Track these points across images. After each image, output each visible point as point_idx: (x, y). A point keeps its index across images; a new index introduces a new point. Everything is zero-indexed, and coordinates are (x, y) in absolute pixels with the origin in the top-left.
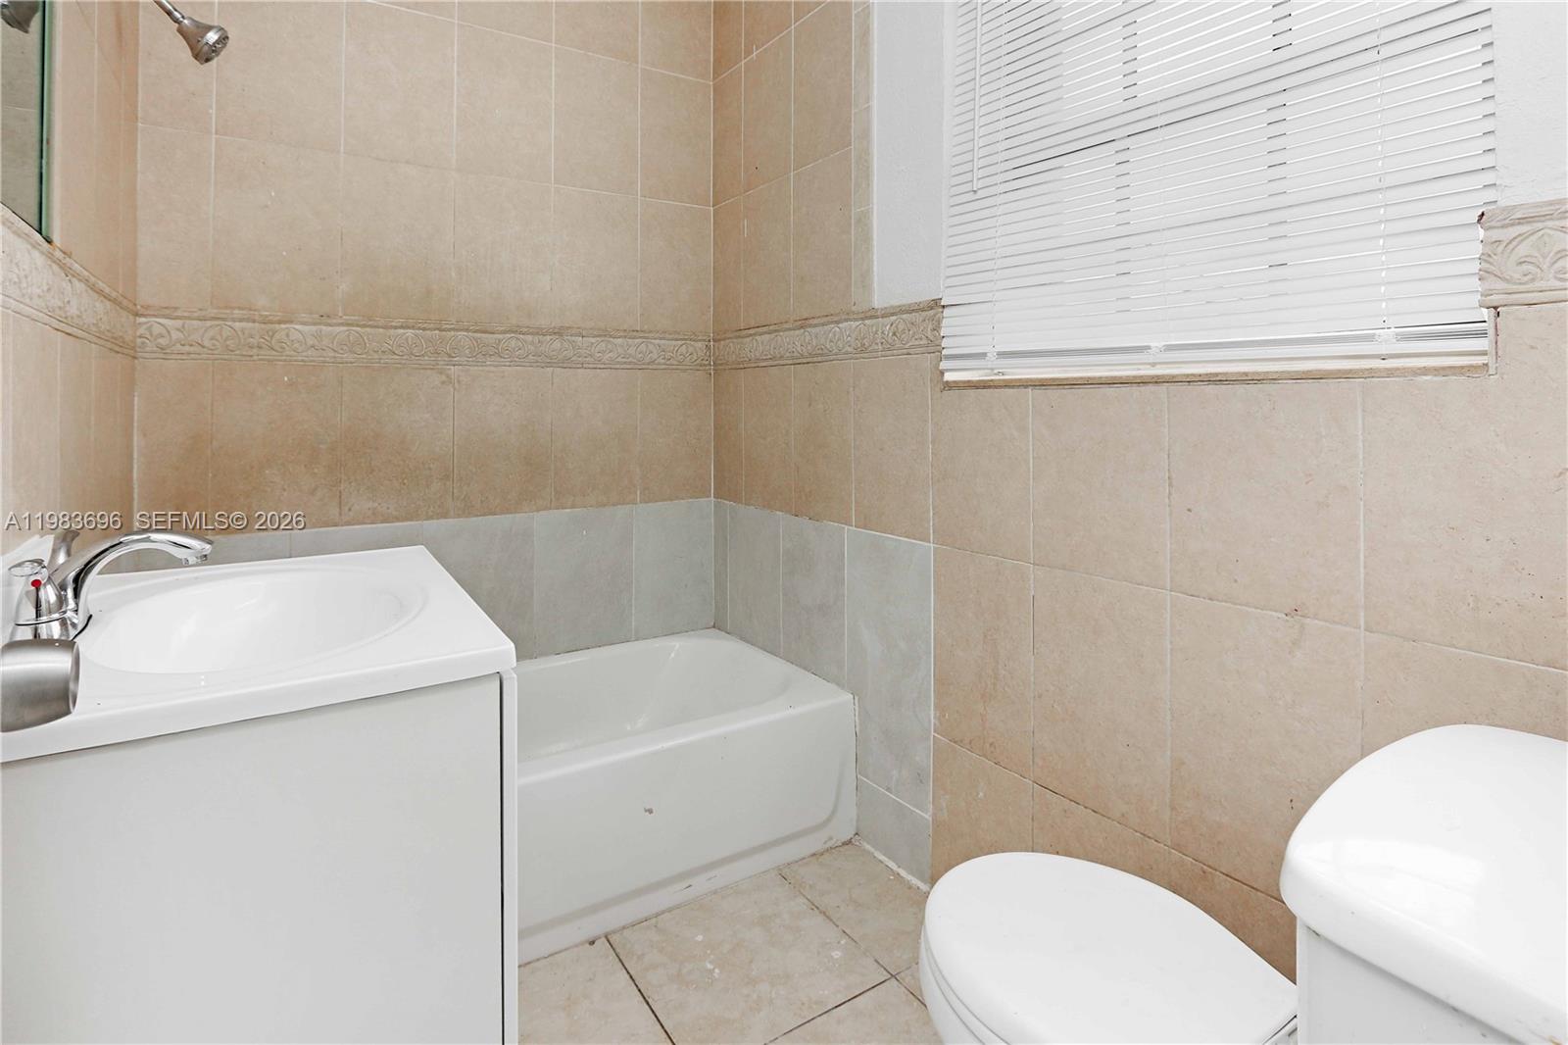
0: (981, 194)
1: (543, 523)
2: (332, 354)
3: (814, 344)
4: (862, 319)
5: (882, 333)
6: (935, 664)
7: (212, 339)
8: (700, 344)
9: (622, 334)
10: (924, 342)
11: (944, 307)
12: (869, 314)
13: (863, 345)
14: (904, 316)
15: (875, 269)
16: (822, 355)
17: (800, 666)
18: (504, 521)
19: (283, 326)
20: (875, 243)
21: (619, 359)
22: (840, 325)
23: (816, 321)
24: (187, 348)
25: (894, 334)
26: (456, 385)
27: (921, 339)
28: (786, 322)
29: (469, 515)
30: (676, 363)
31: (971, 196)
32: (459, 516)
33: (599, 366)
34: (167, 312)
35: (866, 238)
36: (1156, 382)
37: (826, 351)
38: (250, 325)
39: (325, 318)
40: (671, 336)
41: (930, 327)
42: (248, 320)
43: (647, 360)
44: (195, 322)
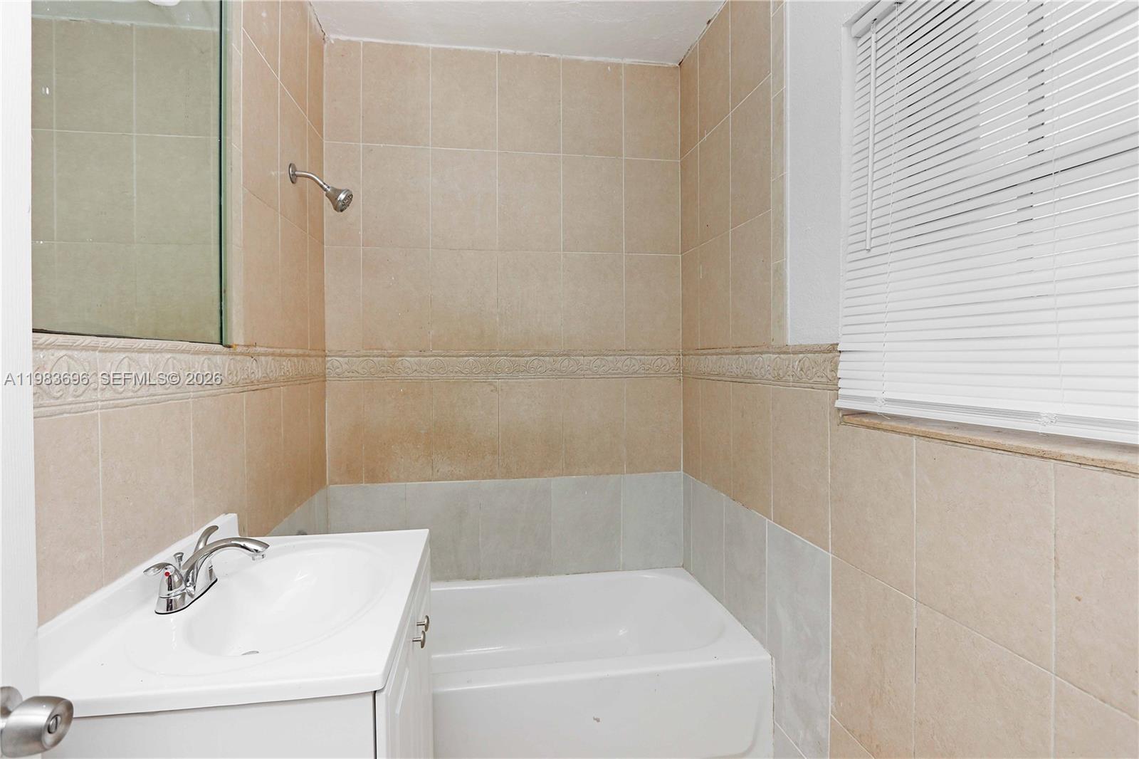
0: (874, 252)
1: (558, 484)
2: (427, 374)
3: (745, 368)
4: (779, 353)
5: (793, 367)
6: (832, 657)
7: (363, 368)
8: (672, 358)
9: (611, 353)
10: (824, 380)
11: (840, 351)
12: (784, 349)
13: (779, 375)
14: (809, 355)
15: (789, 312)
16: (750, 378)
17: (737, 618)
18: (532, 482)
19: (400, 359)
20: (788, 290)
21: (610, 371)
22: (763, 356)
23: (745, 350)
24: (351, 374)
25: (801, 370)
26: (500, 392)
27: (822, 377)
28: (727, 348)
29: (509, 478)
30: (652, 372)
31: (864, 254)
32: (503, 478)
33: (595, 376)
34: (341, 353)
35: (781, 287)
36: (1042, 457)
37: (753, 376)
38: (383, 358)
39: (422, 352)
40: (649, 353)
41: (829, 368)
42: (381, 356)
43: (630, 371)
44: (355, 359)
